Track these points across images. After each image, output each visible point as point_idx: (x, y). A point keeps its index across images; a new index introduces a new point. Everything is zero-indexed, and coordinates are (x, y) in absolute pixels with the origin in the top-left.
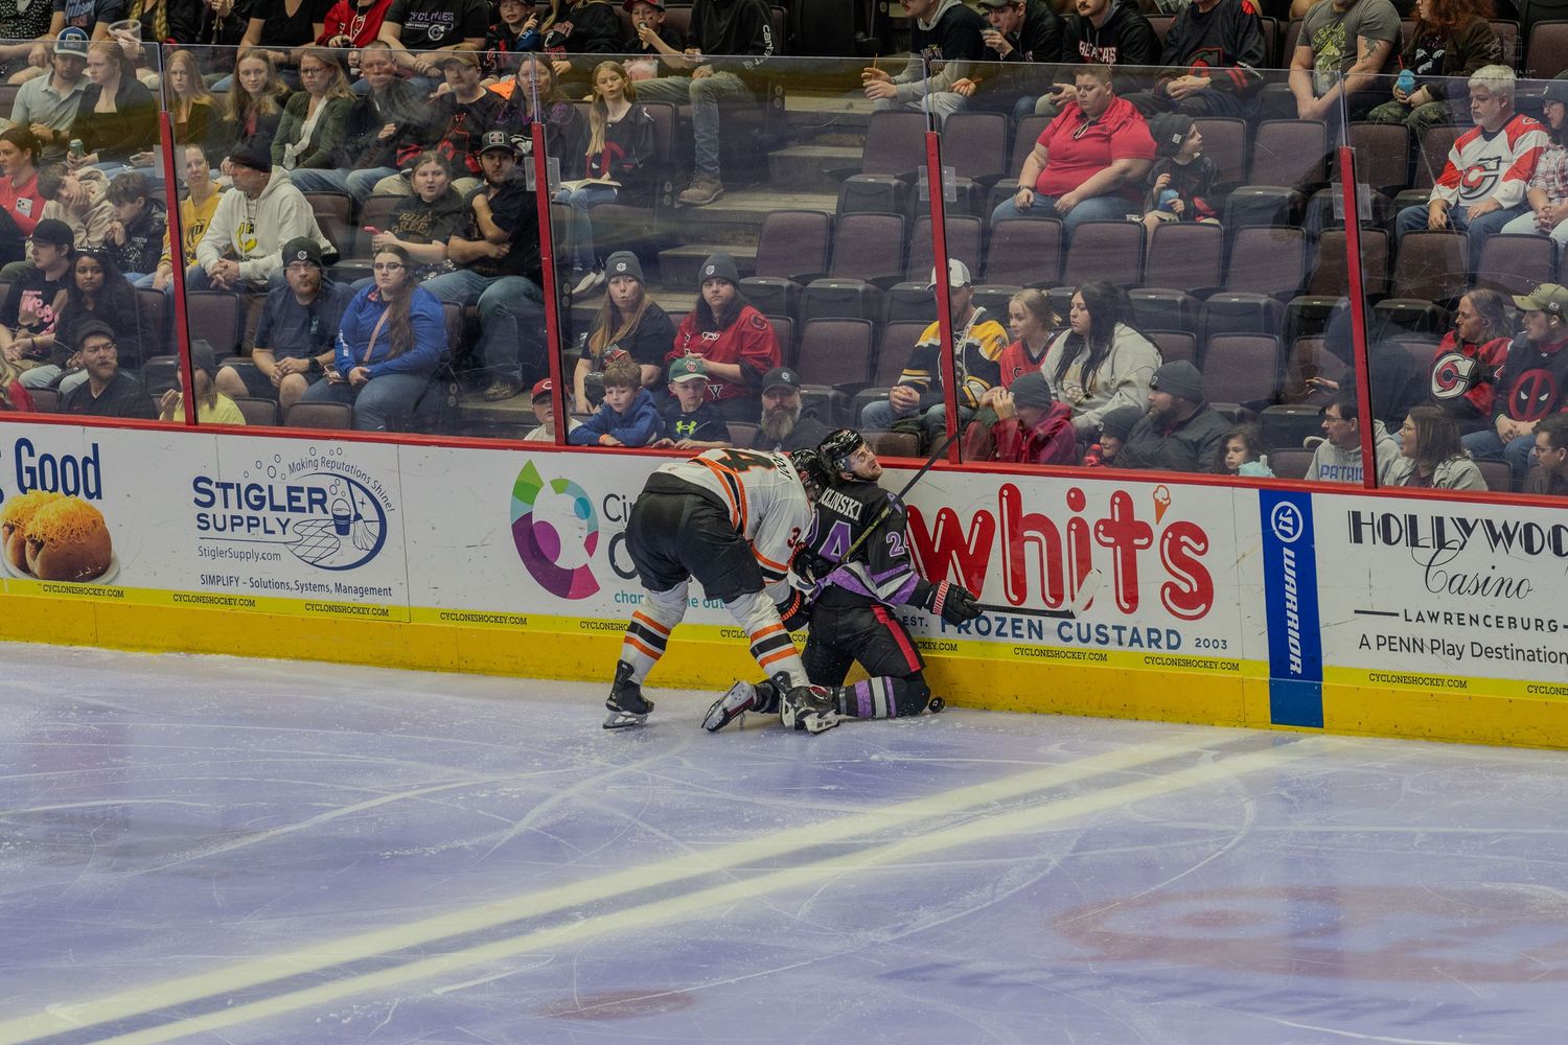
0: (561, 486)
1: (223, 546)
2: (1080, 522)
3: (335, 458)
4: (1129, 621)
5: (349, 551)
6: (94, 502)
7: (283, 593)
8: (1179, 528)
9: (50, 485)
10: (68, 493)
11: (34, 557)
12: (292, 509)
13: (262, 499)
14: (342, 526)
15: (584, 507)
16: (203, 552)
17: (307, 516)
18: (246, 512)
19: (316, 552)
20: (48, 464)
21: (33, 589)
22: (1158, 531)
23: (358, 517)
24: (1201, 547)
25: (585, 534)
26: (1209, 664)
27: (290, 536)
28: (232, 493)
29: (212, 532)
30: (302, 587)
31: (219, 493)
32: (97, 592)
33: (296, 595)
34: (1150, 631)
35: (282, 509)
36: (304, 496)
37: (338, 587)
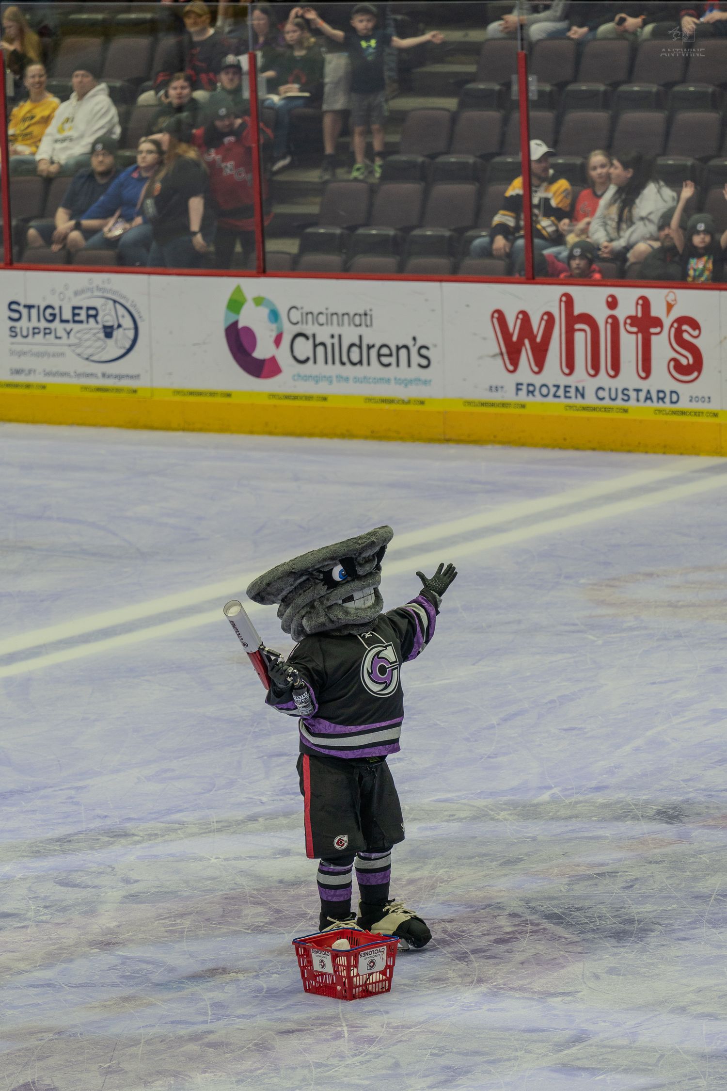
0: (259, 301)
1: (26, 348)
2: (614, 319)
3: (108, 286)
4: (644, 385)
5: (113, 349)
7: (66, 380)
8: (683, 320)
12: (75, 322)
13: (54, 315)
14: (108, 332)
15: (274, 315)
16: (12, 353)
17: (84, 326)
18: (43, 324)
19: (89, 351)
22: (667, 322)
23: (119, 326)
24: (696, 333)
25: (274, 334)
26: (697, 414)
27: (73, 340)
28: (34, 312)
30: (78, 375)
33: (75, 380)
34: (659, 392)
35: (67, 321)
36: (83, 313)
37: (104, 375)
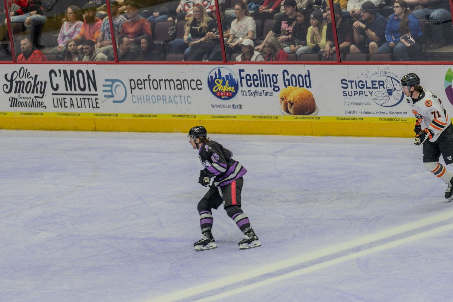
1: (352, 101)
3: (387, 70)
5: (393, 100)
6: (309, 89)
7: (372, 115)
9: (294, 84)
10: (300, 86)
11: (291, 108)
12: (373, 88)
13: (363, 85)
14: (390, 92)
16: (345, 103)
17: (378, 90)
18: (359, 90)
19: (382, 102)
20: (293, 78)
21: (291, 118)
23: (395, 89)
27: (373, 97)
28: (354, 84)
29: (348, 97)
30: (378, 113)
31: (349, 84)
32: (311, 118)
33: (376, 116)
35: (370, 88)
36: (377, 84)
37: (390, 113)
